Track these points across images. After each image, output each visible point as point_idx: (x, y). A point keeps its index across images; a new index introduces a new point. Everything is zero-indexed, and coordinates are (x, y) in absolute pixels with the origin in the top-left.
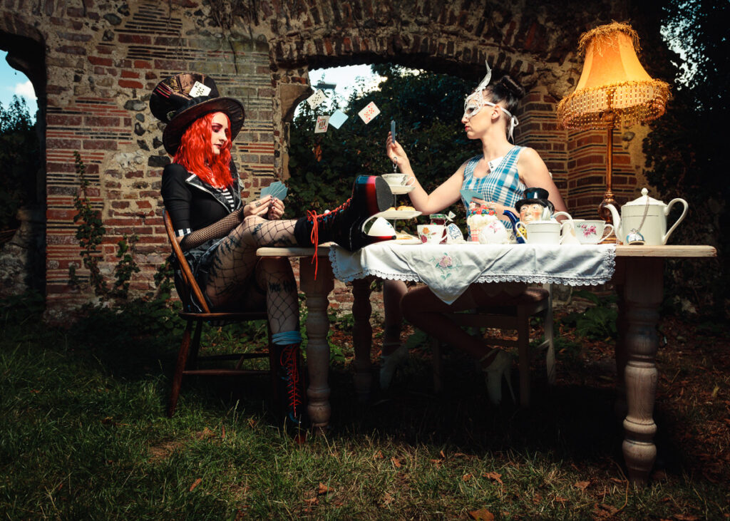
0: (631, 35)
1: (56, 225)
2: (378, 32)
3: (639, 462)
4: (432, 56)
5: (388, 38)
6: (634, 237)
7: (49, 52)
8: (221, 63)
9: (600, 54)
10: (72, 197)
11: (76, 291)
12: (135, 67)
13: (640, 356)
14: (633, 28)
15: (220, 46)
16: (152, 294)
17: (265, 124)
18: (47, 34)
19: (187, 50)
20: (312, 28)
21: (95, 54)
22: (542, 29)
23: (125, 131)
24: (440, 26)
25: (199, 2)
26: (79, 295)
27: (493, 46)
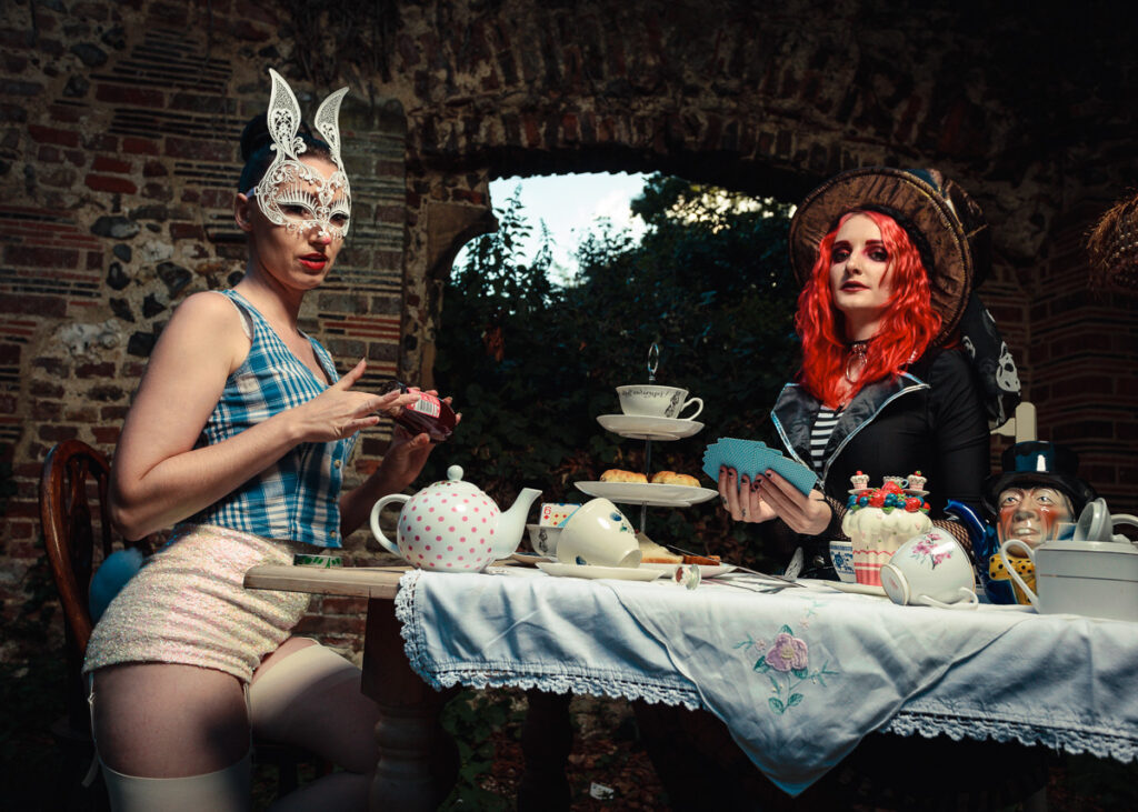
2: (635, 105)
4: (744, 158)
5: (654, 119)
12: (124, 151)
17: (385, 279)
19: (235, 122)
20: (498, 93)
21: (45, 120)
22: (977, 114)
23: (86, 278)
24: (765, 100)
25: (271, 29)
27: (873, 142)
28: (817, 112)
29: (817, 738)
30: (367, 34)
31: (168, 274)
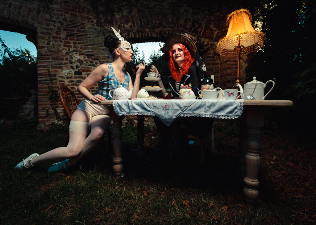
1: (41, 95)
2: (155, 30)
3: (251, 198)
5: (159, 32)
7: (38, 34)
8: (100, 39)
9: (236, 22)
10: (47, 85)
11: (49, 118)
12: (69, 40)
13: (252, 151)
14: (249, 12)
15: (100, 33)
18: (37, 27)
19: (88, 34)
20: (132, 28)
21: (55, 35)
22: (212, 30)
23: (66, 62)
25: (92, 17)
26: (50, 120)
27: (195, 35)
28: (185, 30)
29: (171, 118)
30: (109, 18)
31: (79, 61)
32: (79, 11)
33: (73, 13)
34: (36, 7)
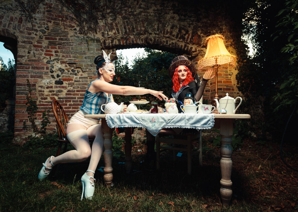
0: (223, 39)
1: (19, 106)
2: (141, 37)
3: (225, 197)
4: (160, 45)
5: (144, 39)
6: (223, 111)
7: (19, 43)
8: (83, 47)
9: (212, 45)
10: (25, 96)
11: (26, 131)
12: (51, 49)
13: (225, 156)
14: (223, 36)
15: (83, 41)
16: (55, 132)
18: (18, 36)
19: (70, 43)
20: (116, 35)
21: (36, 44)
23: (46, 71)
24: (163, 35)
25: (75, 25)
26: (27, 132)
27: (182, 42)
28: (172, 37)
29: (157, 129)
30: (92, 25)
31: (61, 70)
32: (62, 19)
33: (56, 21)
34: (18, 16)
